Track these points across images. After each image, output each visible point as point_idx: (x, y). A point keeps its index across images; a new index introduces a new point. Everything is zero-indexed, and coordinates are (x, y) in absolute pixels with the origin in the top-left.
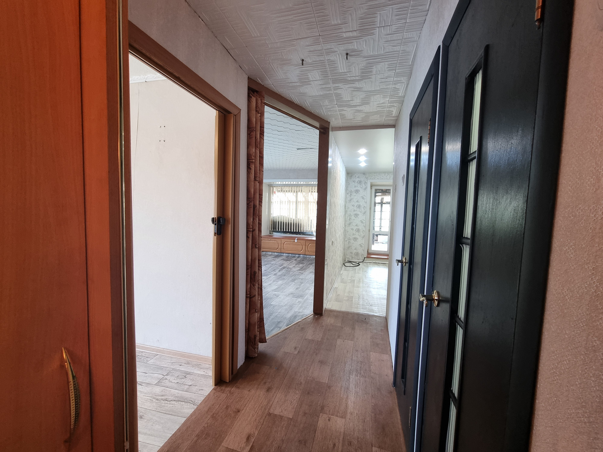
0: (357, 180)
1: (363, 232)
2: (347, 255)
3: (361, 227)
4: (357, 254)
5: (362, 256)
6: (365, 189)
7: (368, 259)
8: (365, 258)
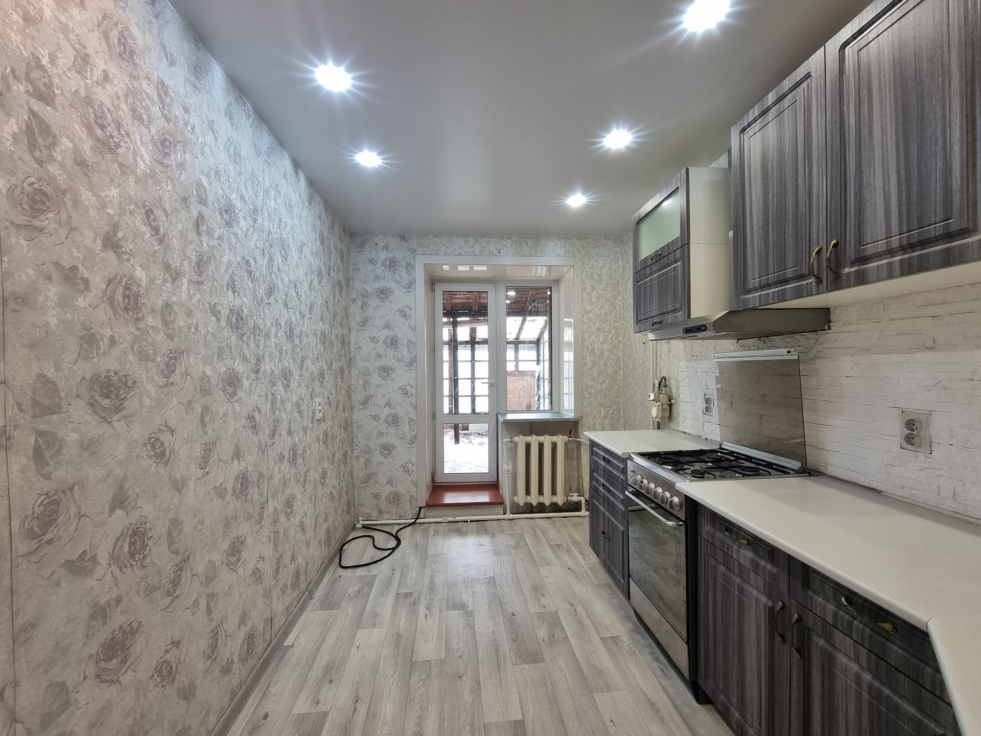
0: (382, 256)
1: (410, 426)
2: (362, 505)
3: (404, 410)
4: (396, 498)
5: (411, 504)
6: (410, 285)
7: (434, 512)
8: (422, 510)
